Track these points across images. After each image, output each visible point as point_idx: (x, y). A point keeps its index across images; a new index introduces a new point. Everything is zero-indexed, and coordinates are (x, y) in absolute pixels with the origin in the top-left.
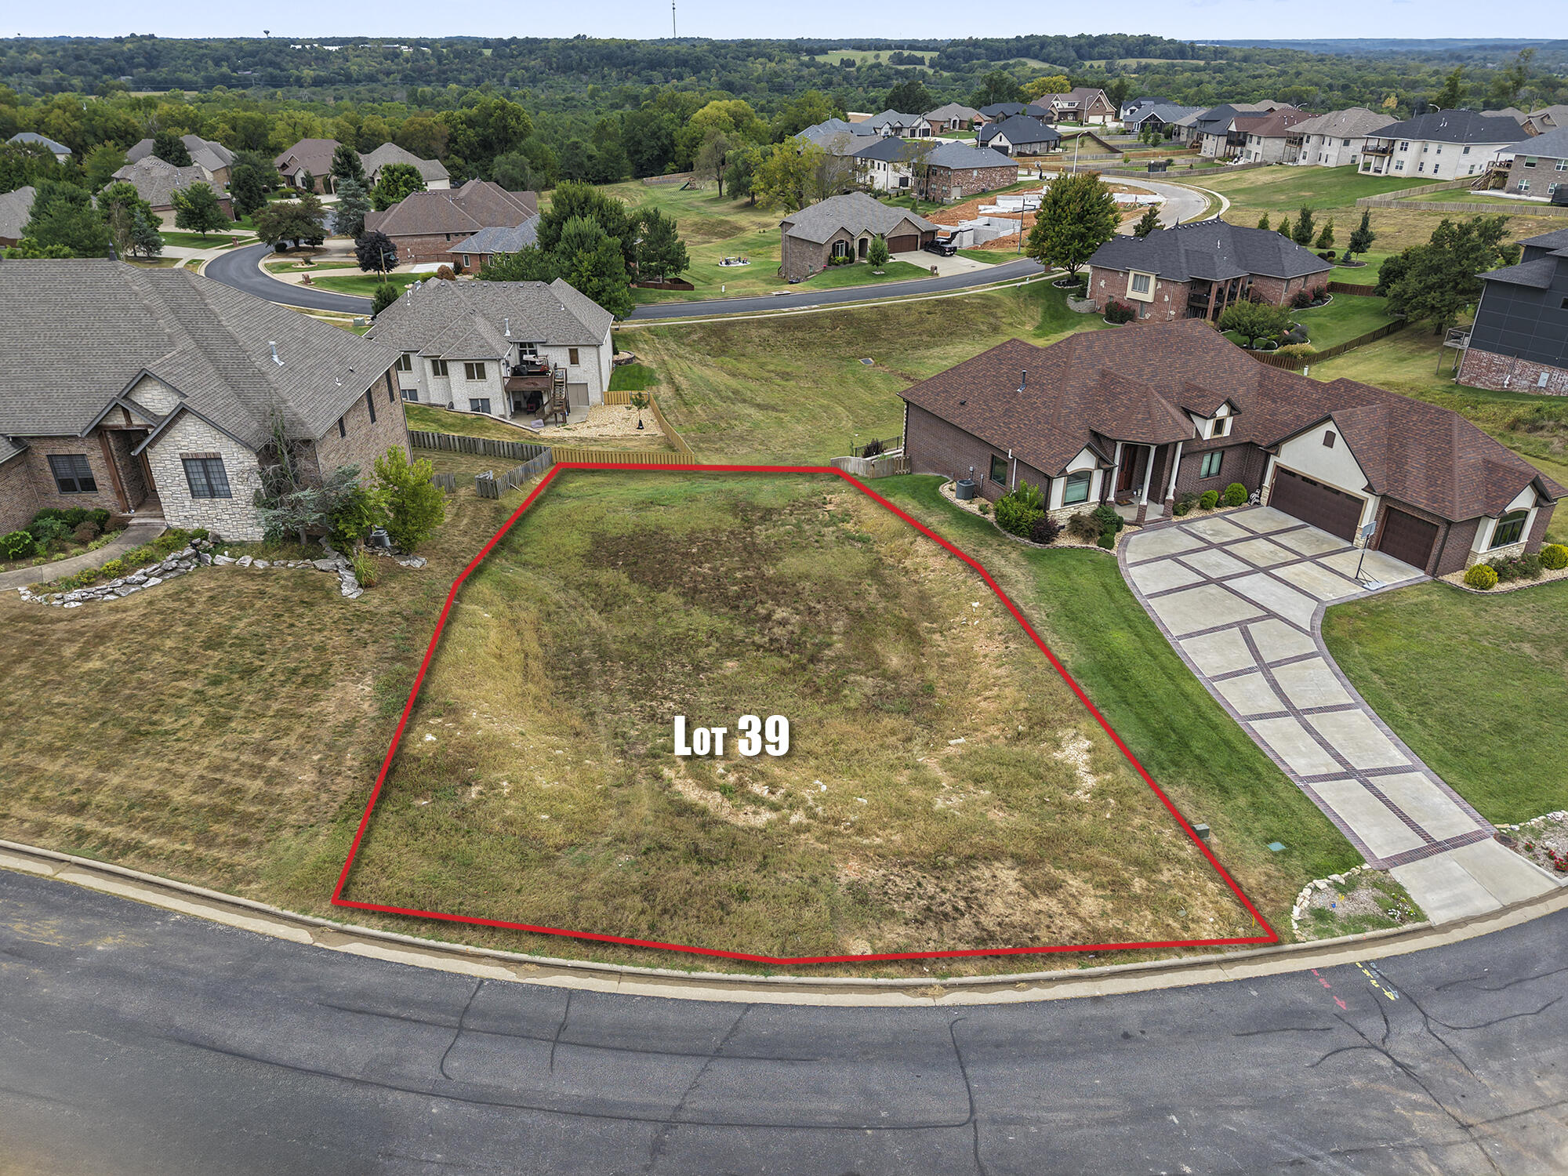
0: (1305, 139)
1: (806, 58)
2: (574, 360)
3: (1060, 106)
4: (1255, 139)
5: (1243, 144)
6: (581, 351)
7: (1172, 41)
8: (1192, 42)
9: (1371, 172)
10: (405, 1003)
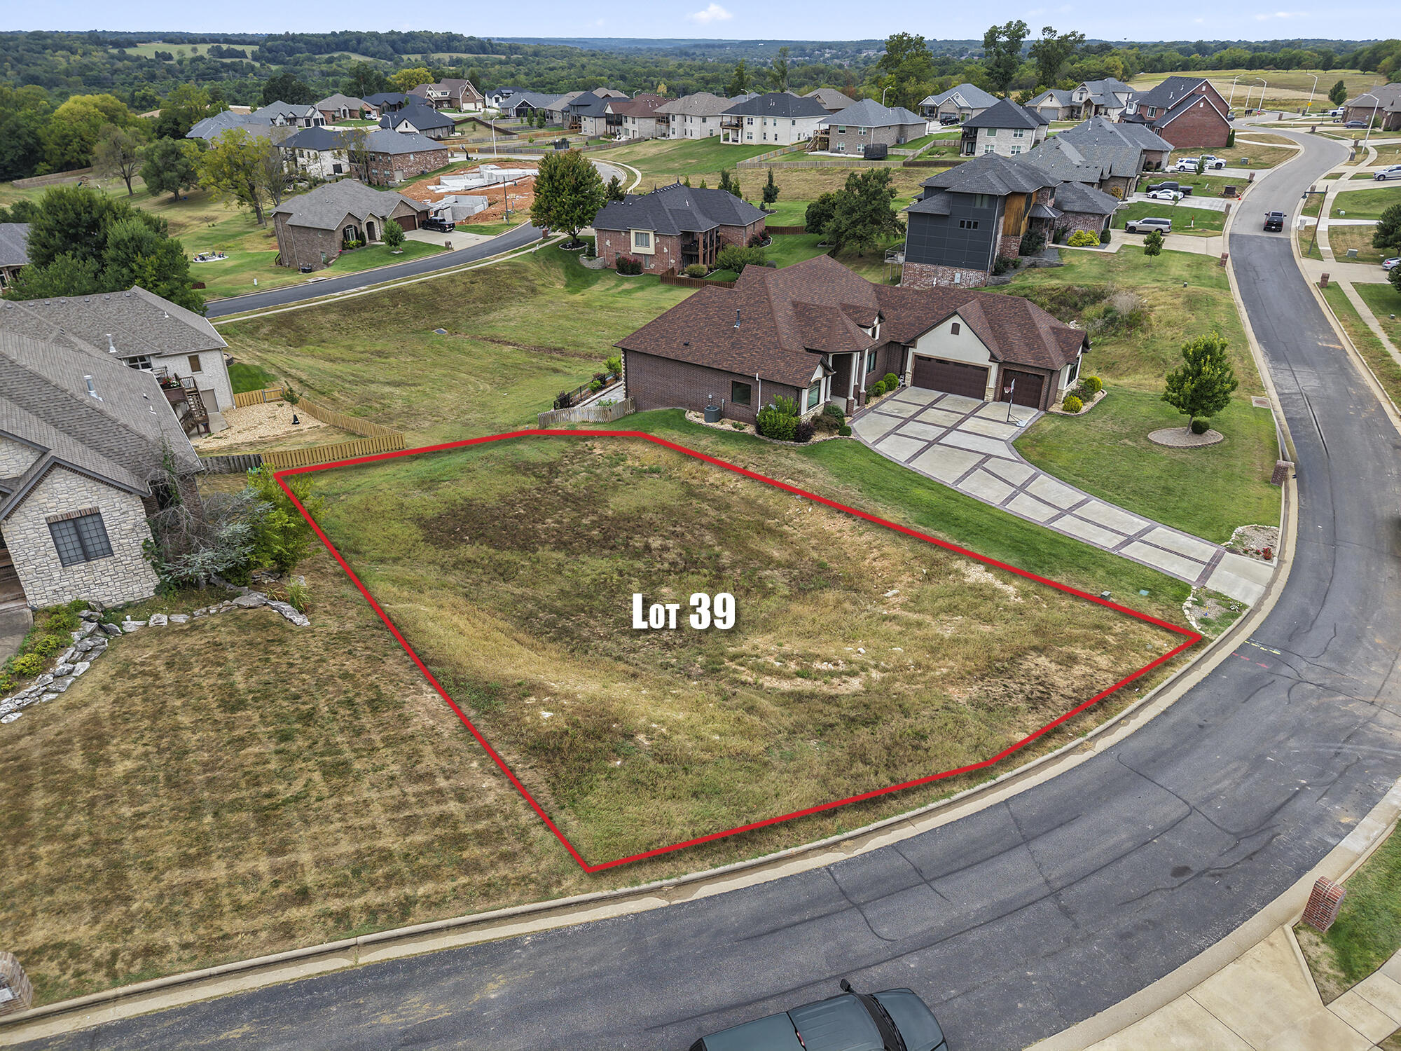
0: (671, 118)
1: (115, 51)
2: (196, 365)
3: (434, 95)
4: (630, 120)
5: (620, 124)
6: (202, 357)
7: (471, 38)
8: (489, 39)
9: (730, 142)
10: (797, 909)
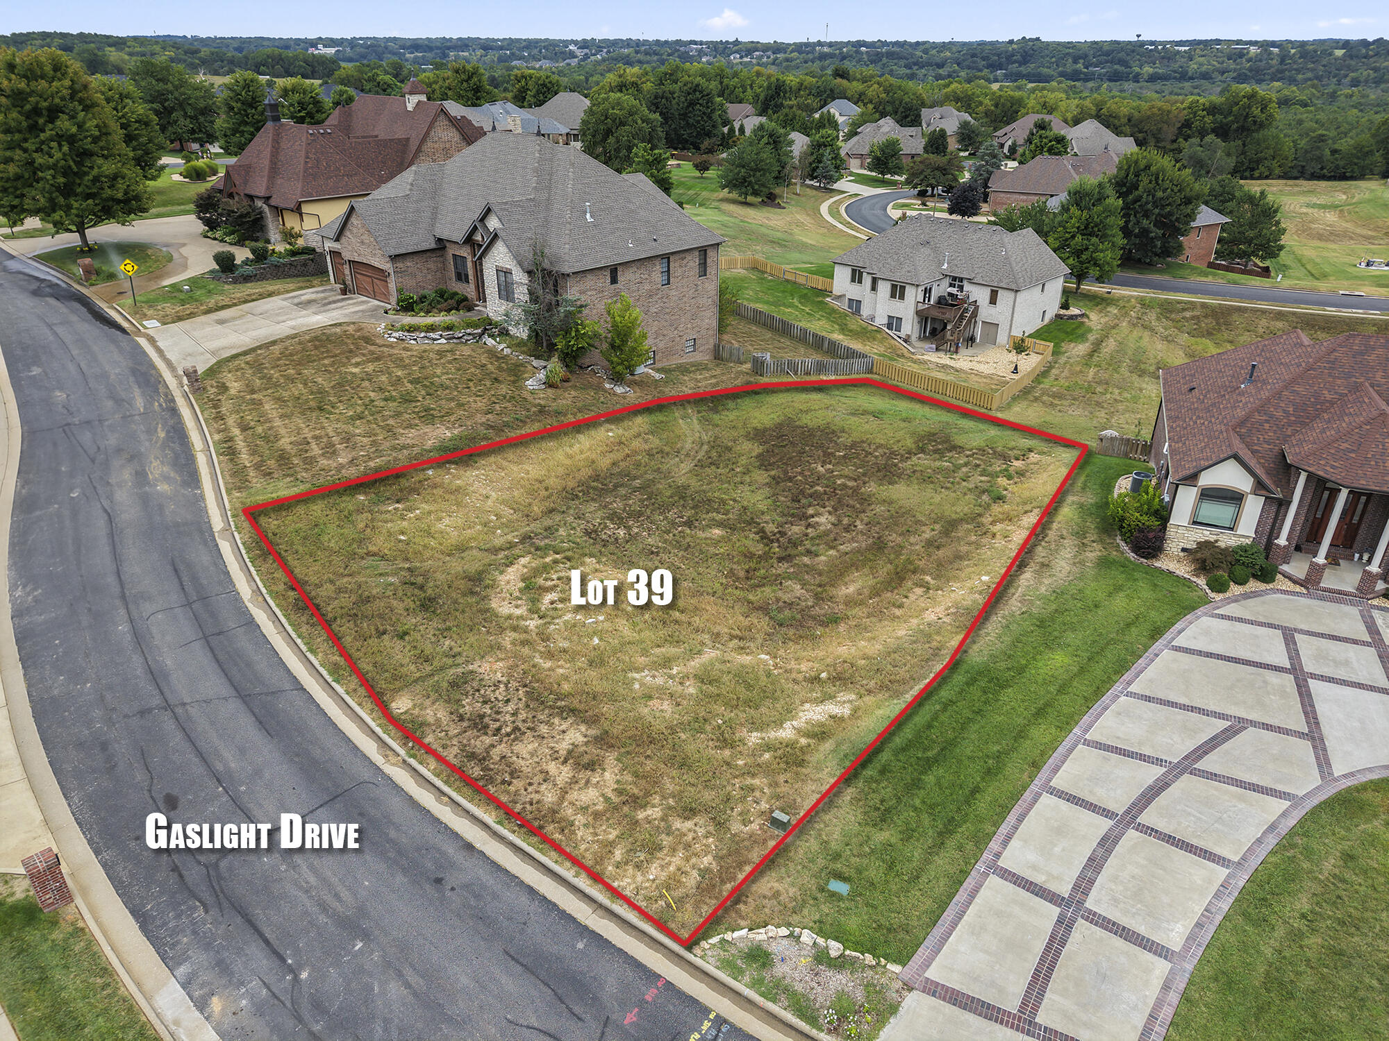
2: (993, 301)
6: (1001, 293)
